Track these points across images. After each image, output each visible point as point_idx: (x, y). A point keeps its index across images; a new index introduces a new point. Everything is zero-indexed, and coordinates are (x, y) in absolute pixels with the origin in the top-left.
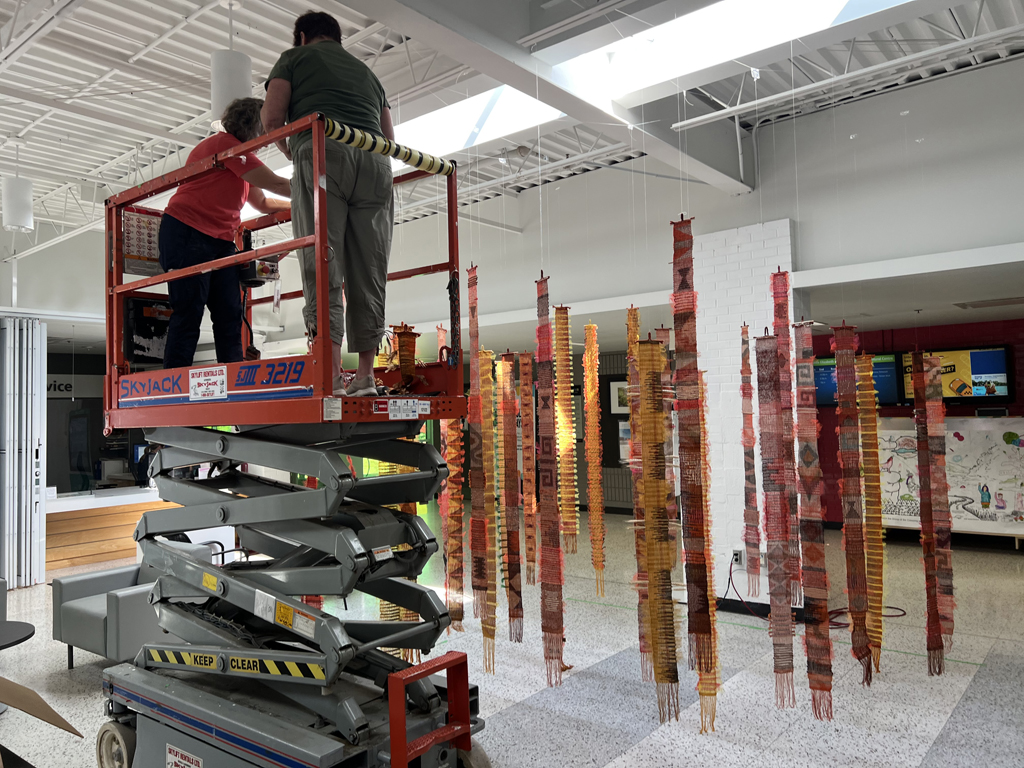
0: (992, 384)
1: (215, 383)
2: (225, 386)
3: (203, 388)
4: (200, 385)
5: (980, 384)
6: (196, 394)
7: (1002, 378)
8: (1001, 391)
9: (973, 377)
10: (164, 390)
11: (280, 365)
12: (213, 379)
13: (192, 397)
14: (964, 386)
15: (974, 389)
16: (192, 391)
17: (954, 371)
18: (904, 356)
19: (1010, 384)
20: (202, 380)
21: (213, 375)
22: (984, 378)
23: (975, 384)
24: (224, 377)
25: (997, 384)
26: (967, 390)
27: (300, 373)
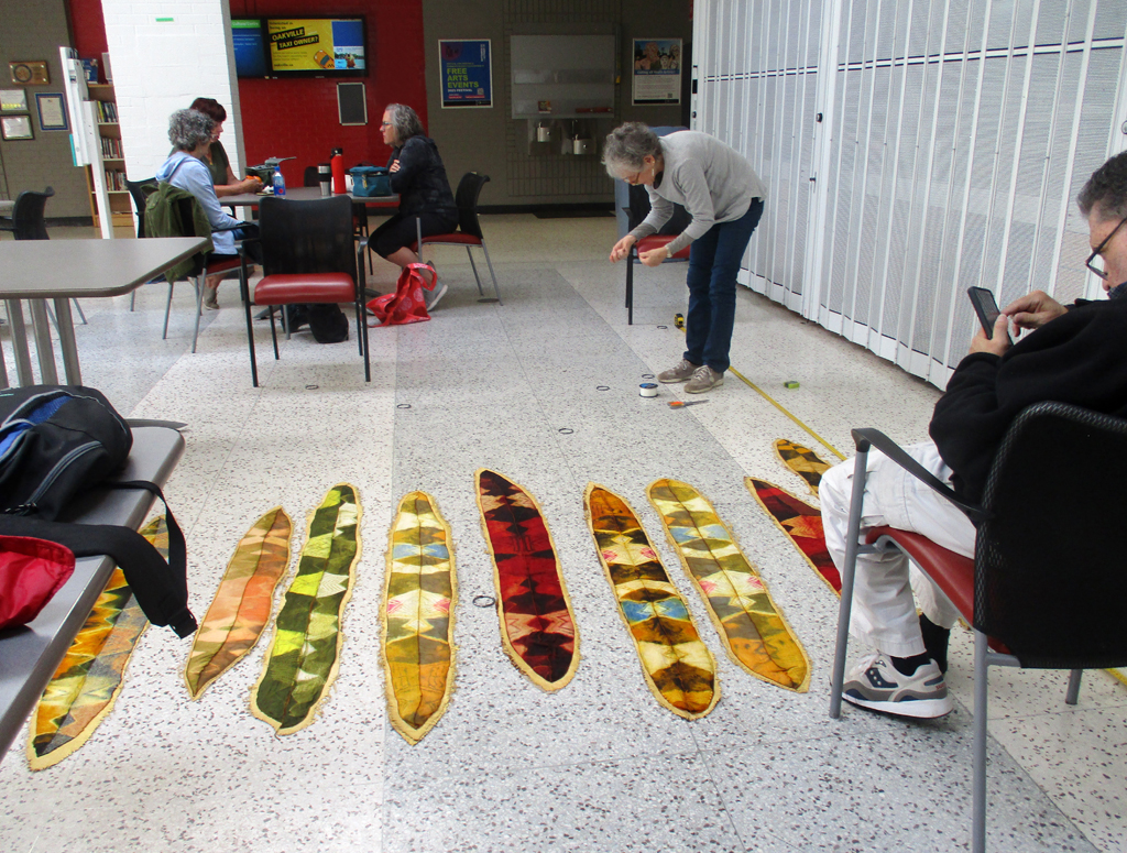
0: (352, 57)
5: (341, 56)
7: (358, 51)
8: (359, 65)
9: (335, 48)
14: (327, 58)
15: (336, 61)
17: (318, 41)
18: (270, 21)
19: (366, 58)
22: (345, 50)
23: (337, 56)
25: (356, 57)
26: (330, 62)
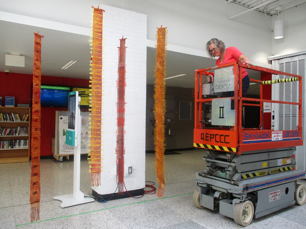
1: (279, 136)
2: (282, 137)
3: (276, 137)
4: (275, 136)
6: (274, 139)
10: (263, 137)
11: (294, 132)
12: (279, 135)
13: (273, 140)
16: (272, 138)
18: (73, 88)
20: (276, 135)
21: (279, 133)
24: (282, 134)
27: (298, 134)
